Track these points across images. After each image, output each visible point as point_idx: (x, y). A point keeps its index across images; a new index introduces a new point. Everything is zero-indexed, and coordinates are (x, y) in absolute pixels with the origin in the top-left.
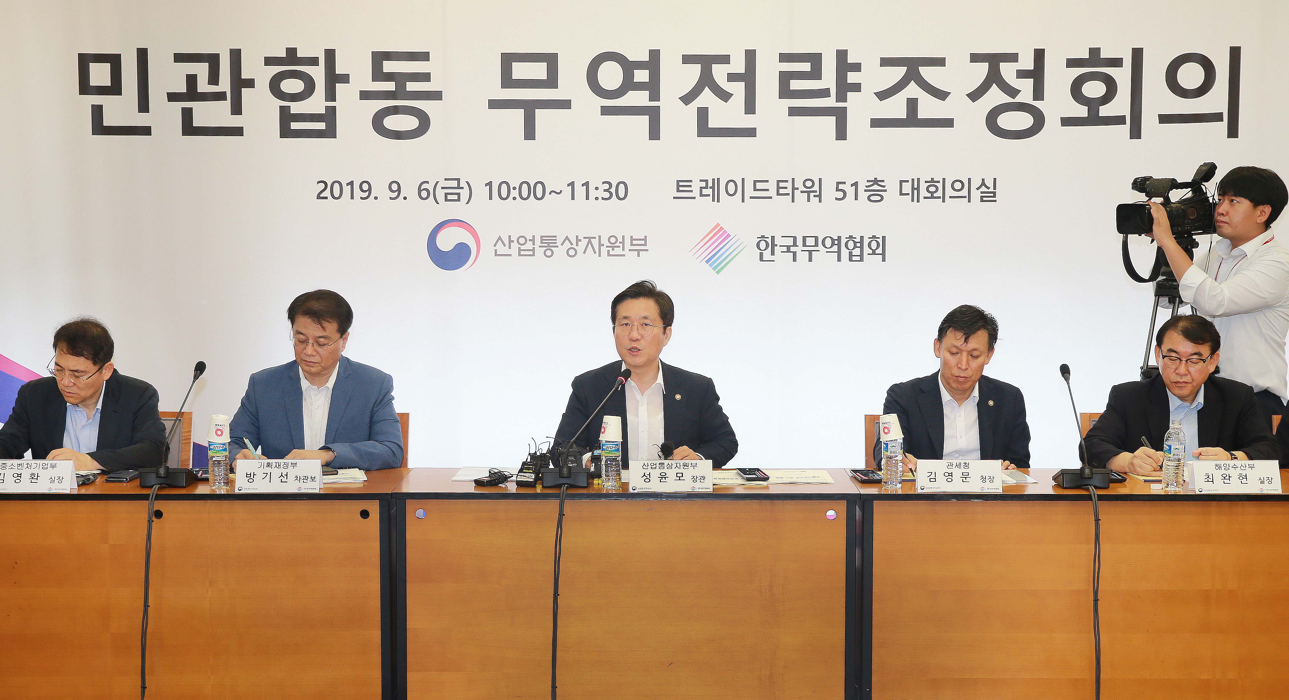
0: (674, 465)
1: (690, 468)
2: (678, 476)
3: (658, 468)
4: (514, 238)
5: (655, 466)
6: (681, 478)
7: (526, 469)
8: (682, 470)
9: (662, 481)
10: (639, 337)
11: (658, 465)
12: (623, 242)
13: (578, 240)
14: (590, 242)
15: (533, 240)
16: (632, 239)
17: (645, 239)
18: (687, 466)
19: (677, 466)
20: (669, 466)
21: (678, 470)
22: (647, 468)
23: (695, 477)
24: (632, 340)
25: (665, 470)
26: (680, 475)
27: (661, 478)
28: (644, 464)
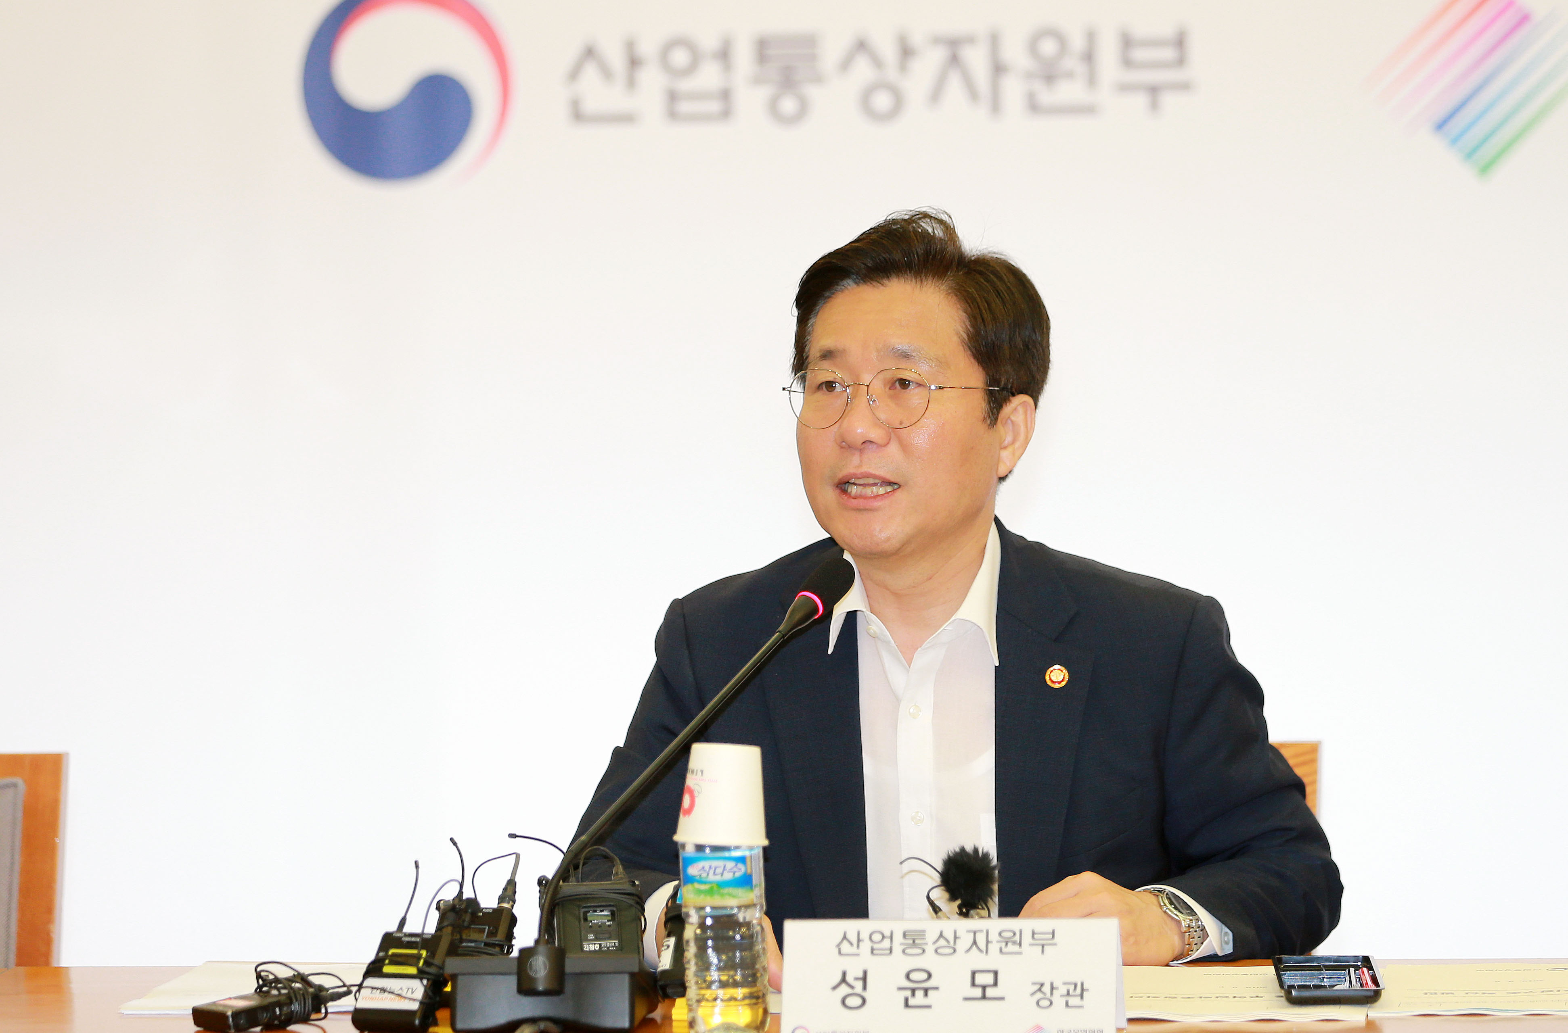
0: (966, 940)
1: (1030, 951)
2: (977, 982)
3: (897, 949)
4: (648, 48)
5: (886, 943)
6: (990, 992)
7: (397, 960)
8: (993, 960)
9: (912, 1002)
10: (875, 434)
11: (898, 938)
12: (1089, 57)
13: (906, 52)
14: (954, 60)
15: (724, 55)
16: (1127, 42)
17: (1180, 42)
18: (1014, 943)
19: (975, 943)
20: (942, 942)
21: (978, 960)
22: (854, 950)
23: (1047, 989)
24: (846, 446)
25: (929, 961)
26: (988, 979)
27: (908, 993)
28: (845, 937)
